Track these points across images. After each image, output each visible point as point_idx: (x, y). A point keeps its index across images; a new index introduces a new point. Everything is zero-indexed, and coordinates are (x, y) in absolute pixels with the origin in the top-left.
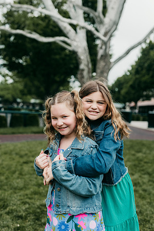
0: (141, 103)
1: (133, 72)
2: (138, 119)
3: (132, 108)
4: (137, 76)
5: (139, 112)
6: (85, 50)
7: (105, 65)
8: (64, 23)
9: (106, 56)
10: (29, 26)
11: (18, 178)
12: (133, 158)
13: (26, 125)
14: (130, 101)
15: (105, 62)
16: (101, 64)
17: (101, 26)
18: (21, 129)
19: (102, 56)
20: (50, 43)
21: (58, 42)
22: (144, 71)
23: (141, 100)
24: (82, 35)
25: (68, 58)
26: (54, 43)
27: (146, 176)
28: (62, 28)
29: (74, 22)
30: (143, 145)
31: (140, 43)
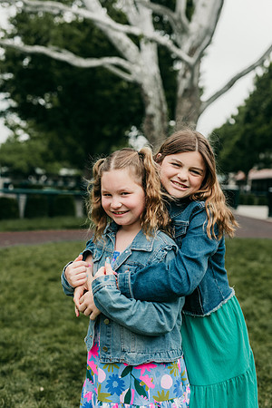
0: (255, 174)
1: (241, 118)
2: (250, 203)
3: (239, 183)
4: (248, 126)
5: (252, 189)
6: (155, 79)
7: (192, 107)
8: (118, 33)
9: (194, 91)
10: (56, 38)
11: (40, 306)
12: (242, 270)
13: (52, 214)
14: (236, 171)
15: (190, 101)
16: (184, 105)
17: (184, 36)
18: (44, 222)
19: (186, 90)
20: (93, 69)
21: (107, 66)
22: (260, 118)
23: (256, 168)
24: (149, 53)
25: (125, 95)
26: (101, 68)
27: (266, 302)
28: (115, 42)
29: (136, 31)
30: (260, 247)
31: (253, 68)
